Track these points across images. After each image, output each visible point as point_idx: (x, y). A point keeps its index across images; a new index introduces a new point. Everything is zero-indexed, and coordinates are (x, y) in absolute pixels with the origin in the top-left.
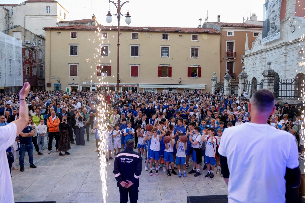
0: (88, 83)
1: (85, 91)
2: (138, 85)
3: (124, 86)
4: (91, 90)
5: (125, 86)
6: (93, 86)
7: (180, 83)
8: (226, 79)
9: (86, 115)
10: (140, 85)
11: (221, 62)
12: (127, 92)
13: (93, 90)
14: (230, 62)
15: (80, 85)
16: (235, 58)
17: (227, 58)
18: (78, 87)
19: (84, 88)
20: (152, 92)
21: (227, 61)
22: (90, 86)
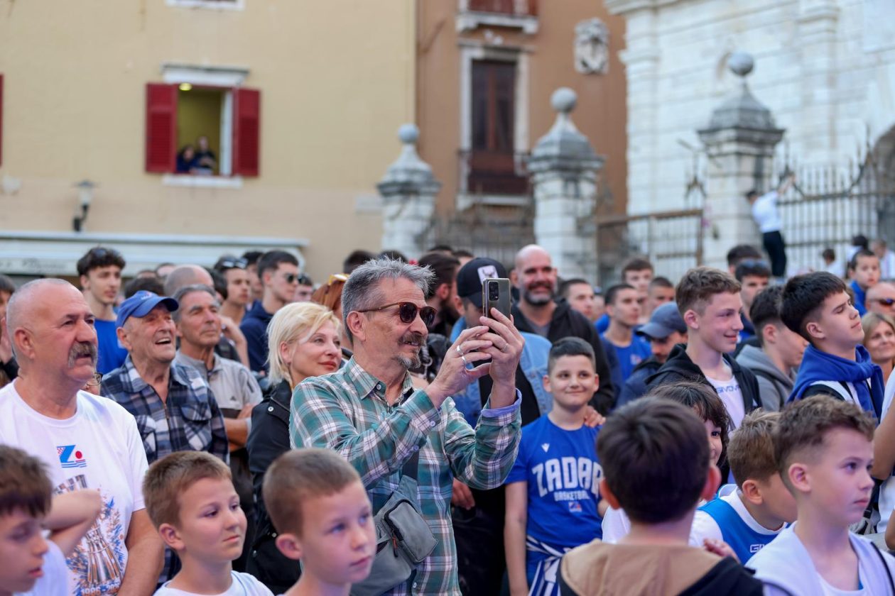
7: (77, 225)
8: (550, 175)
11: (422, 50)
14: (492, 55)
16: (530, 26)
17: (465, 21)
21: (472, 47)
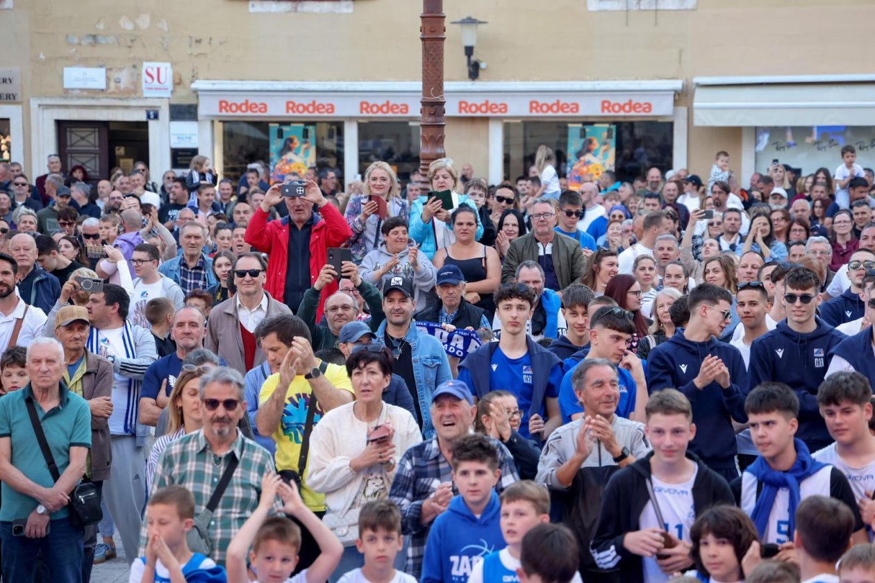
0: (125, 77)
1: (92, 166)
2: (682, 97)
3: (519, 109)
4: (160, 164)
5: (534, 106)
6: (184, 112)
9: (54, 412)
10: (701, 100)
12: (548, 173)
13: (182, 157)
15: (34, 103)
18: (16, 127)
19: (83, 132)
20: (840, 173)
22: (141, 116)
